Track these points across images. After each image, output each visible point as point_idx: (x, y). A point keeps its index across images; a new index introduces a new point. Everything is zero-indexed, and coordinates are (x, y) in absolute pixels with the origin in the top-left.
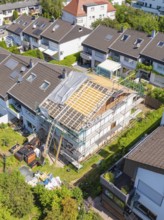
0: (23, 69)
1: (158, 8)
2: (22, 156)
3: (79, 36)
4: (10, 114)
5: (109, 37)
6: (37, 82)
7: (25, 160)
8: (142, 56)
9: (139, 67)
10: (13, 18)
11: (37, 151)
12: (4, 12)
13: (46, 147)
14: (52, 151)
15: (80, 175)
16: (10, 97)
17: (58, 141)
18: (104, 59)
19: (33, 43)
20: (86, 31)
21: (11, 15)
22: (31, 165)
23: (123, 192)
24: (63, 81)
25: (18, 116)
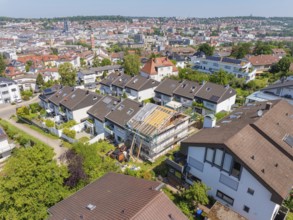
0: (115, 103)
1: (210, 69)
2: (115, 155)
3: (152, 86)
4: (106, 132)
5: (173, 86)
6: (125, 111)
7: (117, 158)
8: (195, 97)
9: (194, 105)
10: (103, 77)
11: (125, 153)
12: (96, 73)
13: (131, 151)
14: (135, 154)
15: (154, 166)
16: (106, 120)
17: (139, 145)
18: (169, 101)
19: (119, 92)
20: (157, 83)
21: (101, 75)
22: (121, 162)
23: (180, 165)
24: (142, 109)
25: (112, 133)
